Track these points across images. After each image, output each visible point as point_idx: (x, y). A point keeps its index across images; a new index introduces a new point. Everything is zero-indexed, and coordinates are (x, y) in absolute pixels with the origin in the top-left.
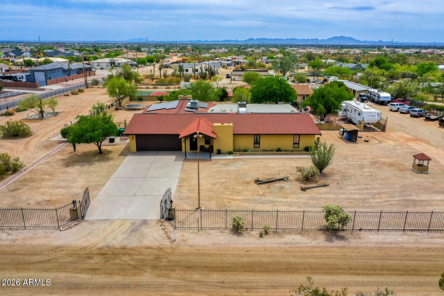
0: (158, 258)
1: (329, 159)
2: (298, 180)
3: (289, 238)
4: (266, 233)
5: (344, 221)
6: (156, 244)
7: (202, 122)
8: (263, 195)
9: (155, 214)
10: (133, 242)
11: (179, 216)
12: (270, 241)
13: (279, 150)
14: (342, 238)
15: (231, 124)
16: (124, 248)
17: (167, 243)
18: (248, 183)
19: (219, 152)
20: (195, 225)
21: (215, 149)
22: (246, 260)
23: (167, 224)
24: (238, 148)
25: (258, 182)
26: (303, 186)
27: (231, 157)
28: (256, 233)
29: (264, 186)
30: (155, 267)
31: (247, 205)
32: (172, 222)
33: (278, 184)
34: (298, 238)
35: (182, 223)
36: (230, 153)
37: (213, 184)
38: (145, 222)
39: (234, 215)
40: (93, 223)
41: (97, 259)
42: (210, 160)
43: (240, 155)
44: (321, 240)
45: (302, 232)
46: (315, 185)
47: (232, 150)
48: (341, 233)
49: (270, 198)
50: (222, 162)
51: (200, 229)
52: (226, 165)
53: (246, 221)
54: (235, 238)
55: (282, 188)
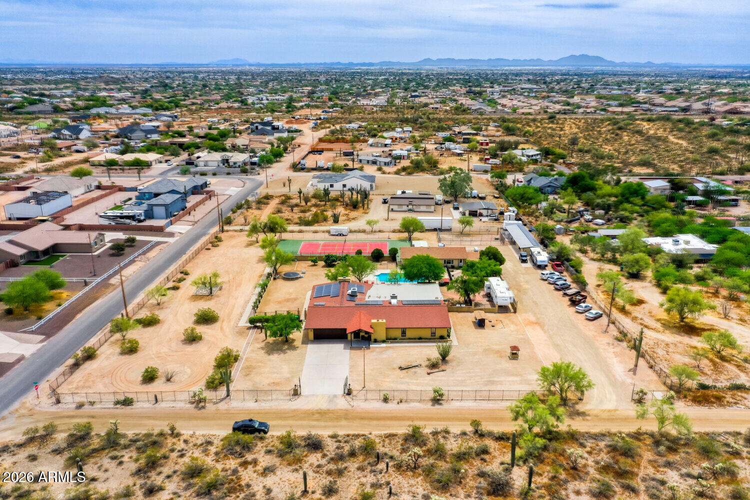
0: (346, 414)
1: (449, 352)
2: (427, 366)
3: (413, 405)
4: (401, 402)
5: (441, 395)
6: (343, 408)
7: (362, 316)
8: (403, 378)
9: (340, 391)
10: (332, 407)
11: (354, 393)
12: (403, 406)
13: (420, 338)
14: (441, 404)
15: (384, 321)
16: (328, 410)
17: (350, 407)
18: (394, 369)
19: (376, 341)
20: (363, 398)
21: (373, 338)
22: (389, 415)
23: (347, 397)
24: (389, 337)
25: (401, 368)
26: (429, 371)
27: (384, 345)
28: (396, 402)
29: (404, 371)
30: (346, 419)
31: (392, 385)
32: (351, 396)
33: (413, 370)
34: (417, 405)
35: (355, 396)
36: (384, 342)
37: (372, 370)
38: (335, 396)
39: (385, 393)
40: (307, 396)
41: (317, 416)
42: (368, 348)
43: (391, 343)
44: (429, 405)
45: (420, 401)
46: (437, 370)
47: (385, 339)
48: (441, 402)
49: (407, 380)
50: (378, 350)
51: (366, 400)
52: (381, 353)
53: (390, 397)
54: (385, 404)
55: (415, 372)
